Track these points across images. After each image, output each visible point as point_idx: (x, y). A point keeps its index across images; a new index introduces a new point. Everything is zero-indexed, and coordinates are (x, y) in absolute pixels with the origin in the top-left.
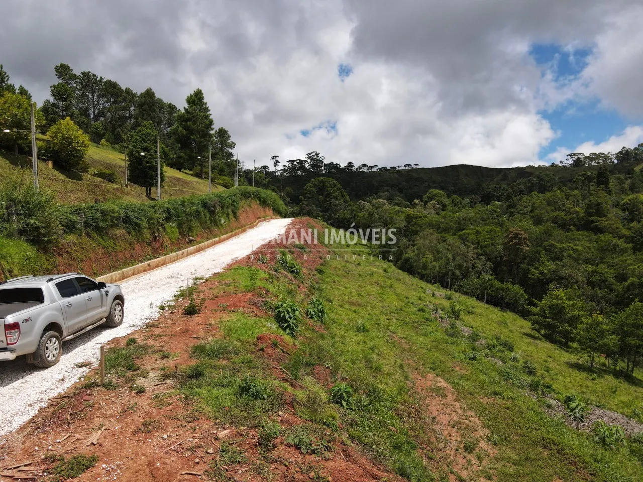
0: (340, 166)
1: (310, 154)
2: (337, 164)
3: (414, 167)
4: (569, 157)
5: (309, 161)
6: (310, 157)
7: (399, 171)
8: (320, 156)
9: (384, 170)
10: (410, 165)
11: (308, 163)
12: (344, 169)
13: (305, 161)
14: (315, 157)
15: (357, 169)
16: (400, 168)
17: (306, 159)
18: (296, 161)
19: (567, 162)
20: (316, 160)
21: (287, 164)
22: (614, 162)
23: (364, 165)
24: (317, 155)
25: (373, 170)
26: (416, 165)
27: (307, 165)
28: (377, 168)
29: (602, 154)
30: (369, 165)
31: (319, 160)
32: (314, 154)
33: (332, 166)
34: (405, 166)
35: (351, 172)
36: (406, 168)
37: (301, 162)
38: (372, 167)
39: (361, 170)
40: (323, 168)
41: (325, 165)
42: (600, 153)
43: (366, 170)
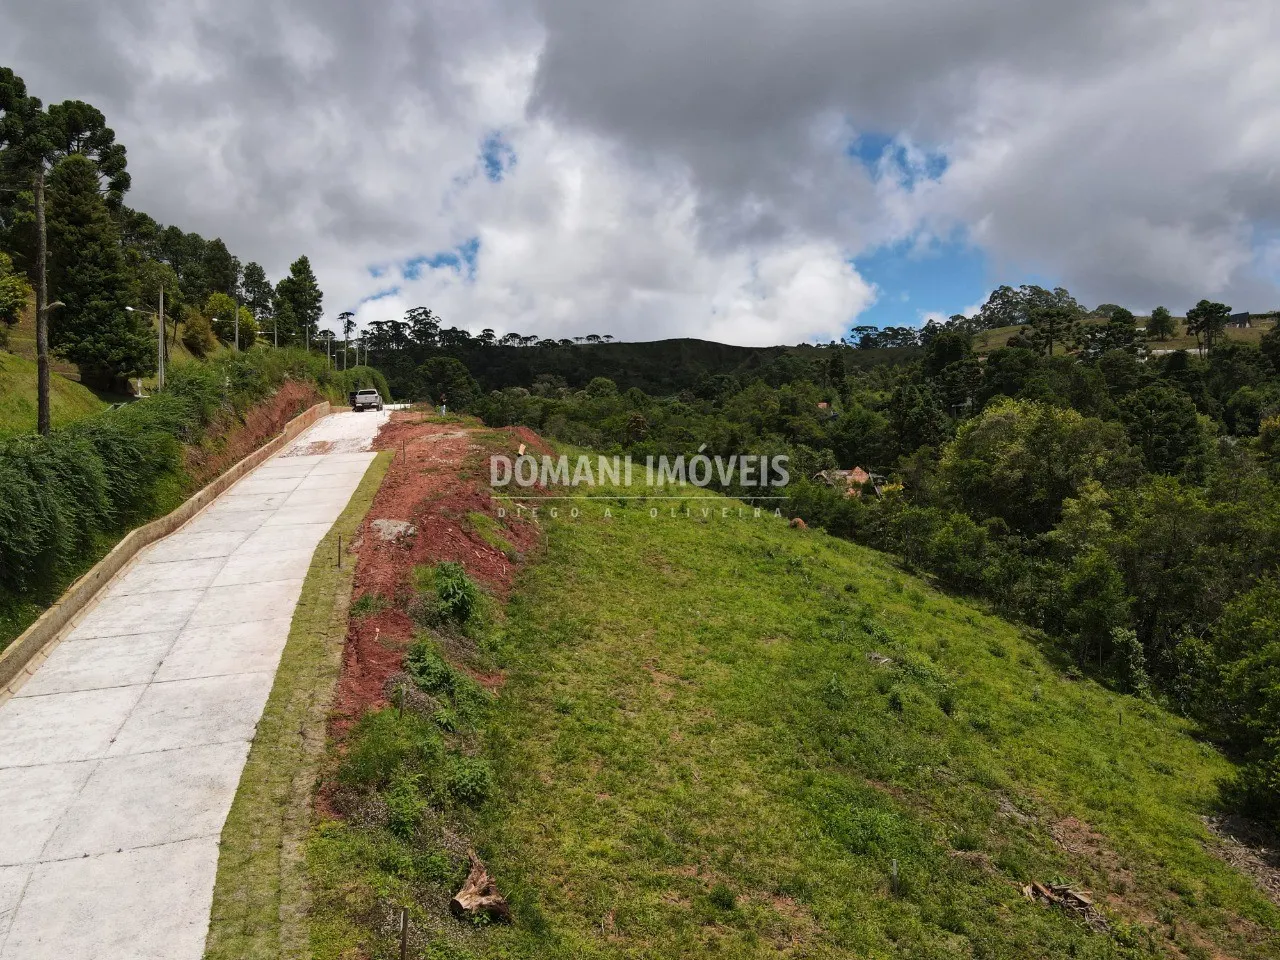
0: (469, 335)
1: (413, 311)
2: (463, 332)
3: (604, 340)
4: (854, 333)
5: (411, 324)
6: (413, 318)
7: (576, 348)
8: (432, 315)
9: (548, 345)
10: (596, 337)
11: (410, 328)
12: (475, 341)
13: (405, 324)
14: (423, 317)
15: (500, 341)
16: (579, 343)
17: (406, 321)
18: (386, 323)
19: (853, 340)
20: (424, 323)
21: (369, 328)
22: (917, 344)
23: (514, 336)
24: (426, 313)
25: (529, 344)
26: (608, 337)
27: (407, 332)
28: (536, 341)
29: (903, 329)
30: (522, 336)
31: (430, 323)
32: (421, 311)
33: (455, 336)
34: (589, 338)
35: (489, 348)
36: (591, 342)
37: (396, 325)
38: (527, 339)
39: (508, 344)
40: (437, 338)
41: (442, 332)
42: (899, 329)
43: (515, 343)
